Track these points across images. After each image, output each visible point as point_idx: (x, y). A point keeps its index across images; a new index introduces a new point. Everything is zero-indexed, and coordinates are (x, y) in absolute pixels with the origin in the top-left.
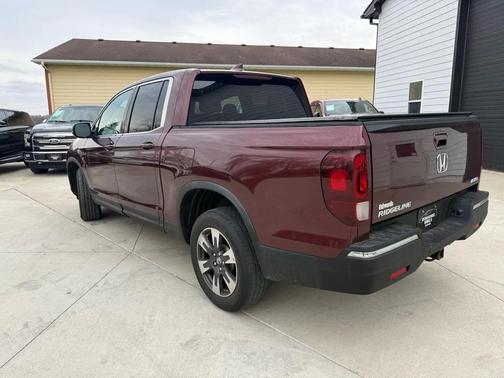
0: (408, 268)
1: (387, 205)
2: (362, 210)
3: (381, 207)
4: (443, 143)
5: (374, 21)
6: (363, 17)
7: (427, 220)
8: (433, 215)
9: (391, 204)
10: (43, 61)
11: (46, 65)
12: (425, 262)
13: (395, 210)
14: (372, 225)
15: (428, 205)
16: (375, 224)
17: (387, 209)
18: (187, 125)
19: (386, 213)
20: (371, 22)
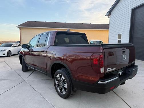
0: (115, 87)
1: (109, 69)
2: (102, 70)
3: (107, 69)
4: (124, 52)
5: (109, 17)
6: (106, 16)
7: (120, 73)
8: (122, 72)
9: (110, 68)
10: (19, 27)
11: (20, 28)
12: (120, 85)
13: (111, 70)
14: (105, 74)
15: (121, 69)
16: (106, 74)
17: (109, 70)
18: (54, 45)
19: (109, 71)
20: (108, 17)
